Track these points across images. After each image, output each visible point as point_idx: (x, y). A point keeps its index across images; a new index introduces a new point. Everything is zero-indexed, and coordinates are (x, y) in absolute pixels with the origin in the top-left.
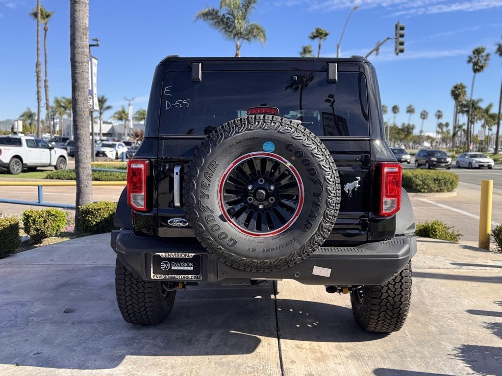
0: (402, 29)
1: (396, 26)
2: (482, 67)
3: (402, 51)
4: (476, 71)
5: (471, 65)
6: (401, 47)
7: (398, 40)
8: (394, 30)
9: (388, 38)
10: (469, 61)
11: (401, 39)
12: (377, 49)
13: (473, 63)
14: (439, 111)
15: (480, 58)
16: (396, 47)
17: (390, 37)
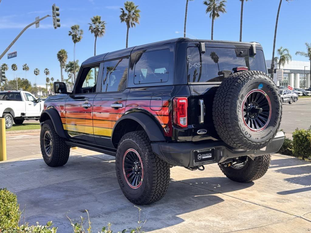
0: (58, 10)
1: (53, 8)
2: (79, 39)
3: (59, 26)
4: (75, 41)
5: (71, 37)
6: (58, 23)
7: (56, 17)
8: (52, 10)
9: (48, 16)
10: (70, 35)
11: (58, 18)
12: (37, 23)
13: (72, 36)
14: (46, 69)
15: (77, 32)
16: (54, 22)
17: (49, 15)
